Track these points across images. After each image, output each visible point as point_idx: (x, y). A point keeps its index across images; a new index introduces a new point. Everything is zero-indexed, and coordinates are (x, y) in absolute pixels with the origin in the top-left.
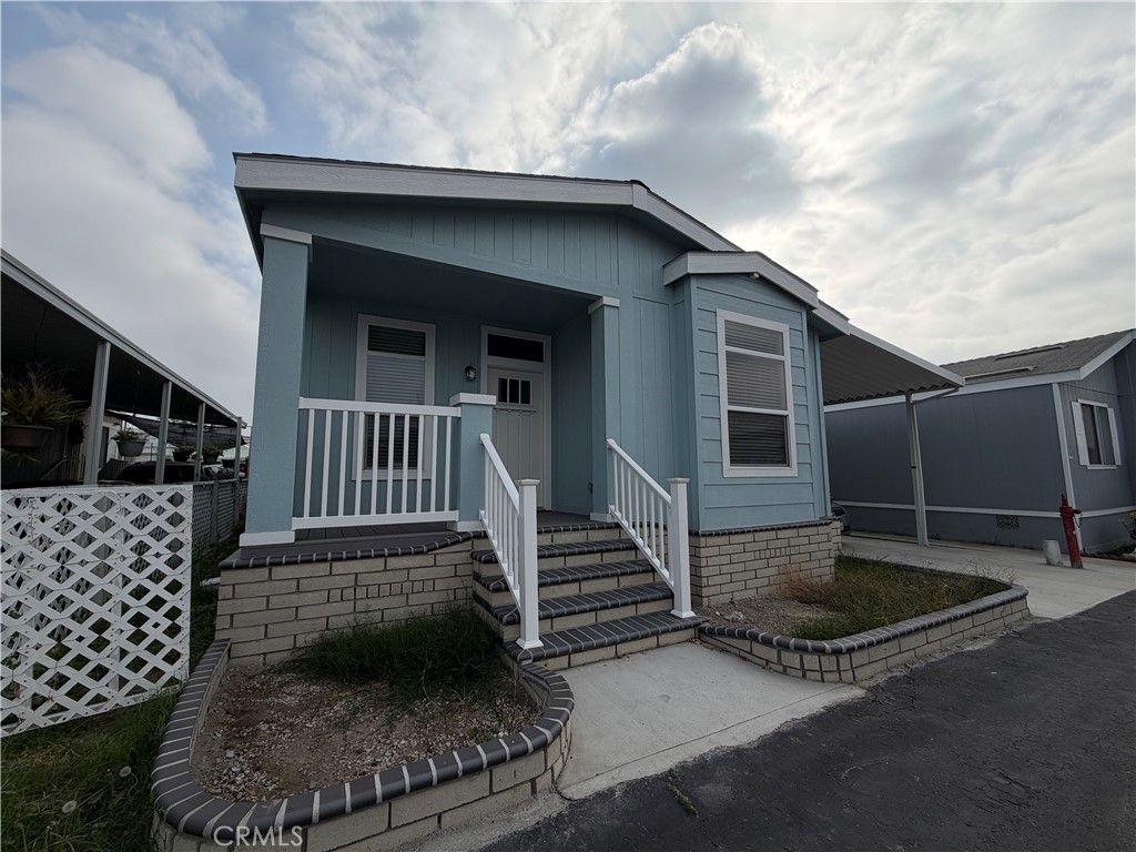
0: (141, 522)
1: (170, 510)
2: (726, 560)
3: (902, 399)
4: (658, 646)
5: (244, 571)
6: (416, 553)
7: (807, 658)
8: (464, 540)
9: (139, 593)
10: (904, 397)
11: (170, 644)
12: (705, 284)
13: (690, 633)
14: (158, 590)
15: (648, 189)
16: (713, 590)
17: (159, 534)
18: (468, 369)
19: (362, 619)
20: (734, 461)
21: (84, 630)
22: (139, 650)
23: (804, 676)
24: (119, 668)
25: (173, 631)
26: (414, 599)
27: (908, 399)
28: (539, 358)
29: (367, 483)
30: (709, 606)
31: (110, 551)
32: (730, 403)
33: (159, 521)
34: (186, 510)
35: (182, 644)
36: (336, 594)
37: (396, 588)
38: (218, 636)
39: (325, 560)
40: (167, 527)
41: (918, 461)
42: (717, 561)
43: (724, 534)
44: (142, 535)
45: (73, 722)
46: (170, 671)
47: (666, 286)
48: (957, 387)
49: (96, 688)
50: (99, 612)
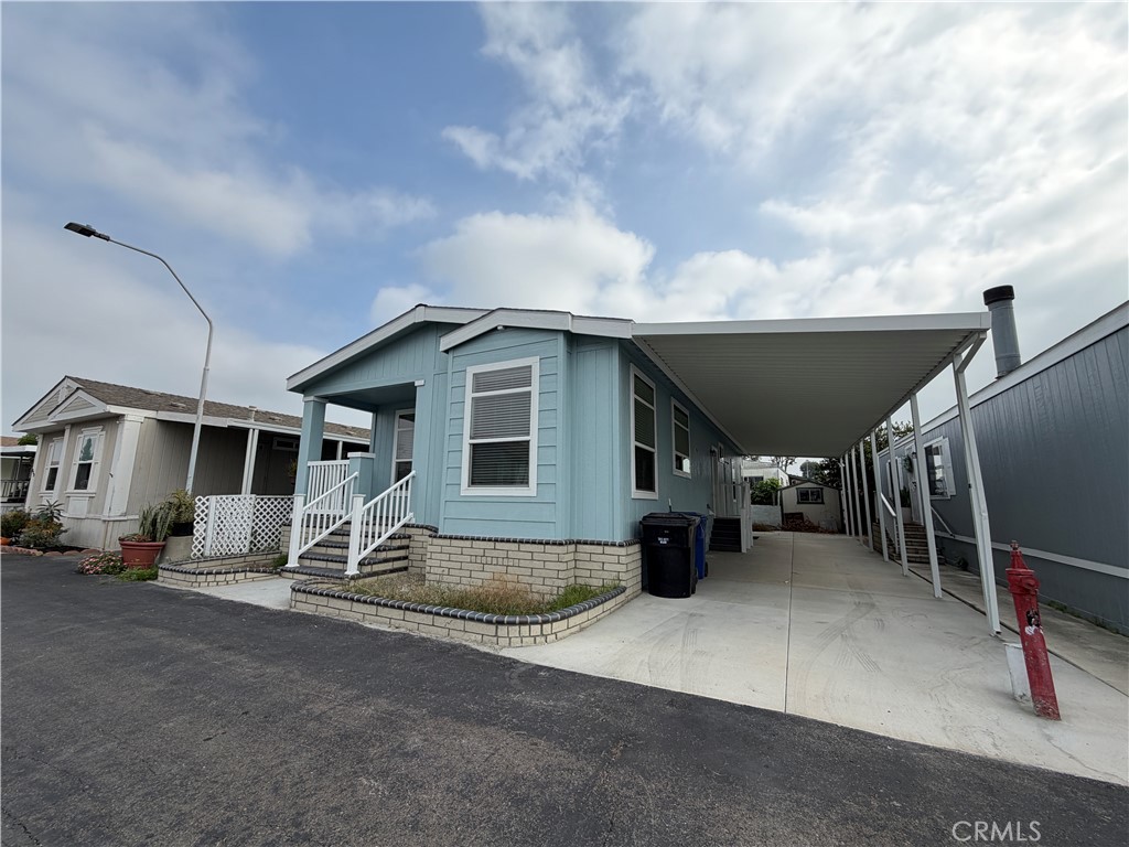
2: (446, 557)
15: (425, 306)
16: (433, 577)
20: (474, 482)
27: (954, 366)
32: (472, 438)
43: (467, 539)
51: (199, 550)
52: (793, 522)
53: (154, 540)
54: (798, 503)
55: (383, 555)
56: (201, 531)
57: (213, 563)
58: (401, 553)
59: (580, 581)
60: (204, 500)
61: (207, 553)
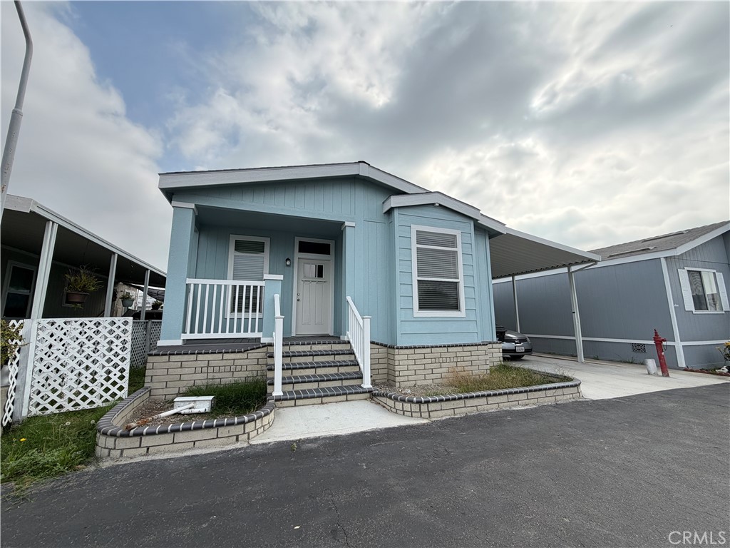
0: (111, 332)
1: (123, 327)
2: (412, 362)
3: (565, 270)
4: (347, 400)
5: (158, 357)
6: (238, 352)
7: (405, 405)
8: (263, 347)
9: (109, 360)
10: (567, 268)
11: (120, 383)
12: (402, 211)
13: (368, 395)
14: (116, 360)
15: (369, 165)
16: (402, 379)
17: (118, 337)
18: (288, 259)
19: (210, 382)
20: (422, 307)
21: (87, 374)
22: (108, 384)
23: (404, 414)
24: (100, 391)
25: (122, 378)
26: (236, 374)
27: (569, 270)
28: (328, 253)
29: (232, 320)
30: (399, 387)
31: (98, 343)
32: (418, 276)
33: (118, 332)
34: (129, 328)
35: (125, 382)
36: (199, 370)
37: (228, 368)
38: (146, 385)
39: (194, 354)
40: (121, 335)
41: (576, 308)
42: (406, 362)
44: (111, 337)
45: (82, 410)
46: (119, 394)
47: (385, 213)
48: (596, 262)
49: (91, 398)
50: (94, 367)
56: (14, 378)
60: (17, 326)
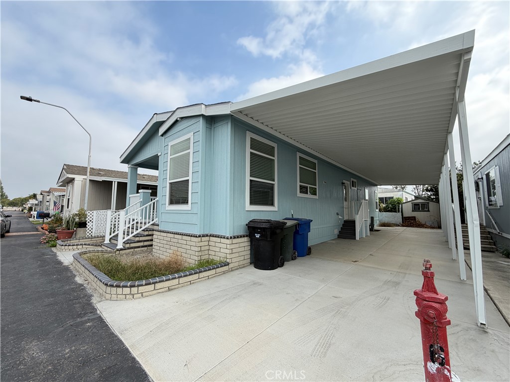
20: (170, 202)
32: (170, 179)
51: (90, 234)
52: (409, 222)
53: (69, 229)
54: (413, 211)
55: (137, 239)
56: (90, 226)
57: (87, 240)
58: (149, 238)
59: (211, 257)
60: (91, 213)
61: (93, 235)
